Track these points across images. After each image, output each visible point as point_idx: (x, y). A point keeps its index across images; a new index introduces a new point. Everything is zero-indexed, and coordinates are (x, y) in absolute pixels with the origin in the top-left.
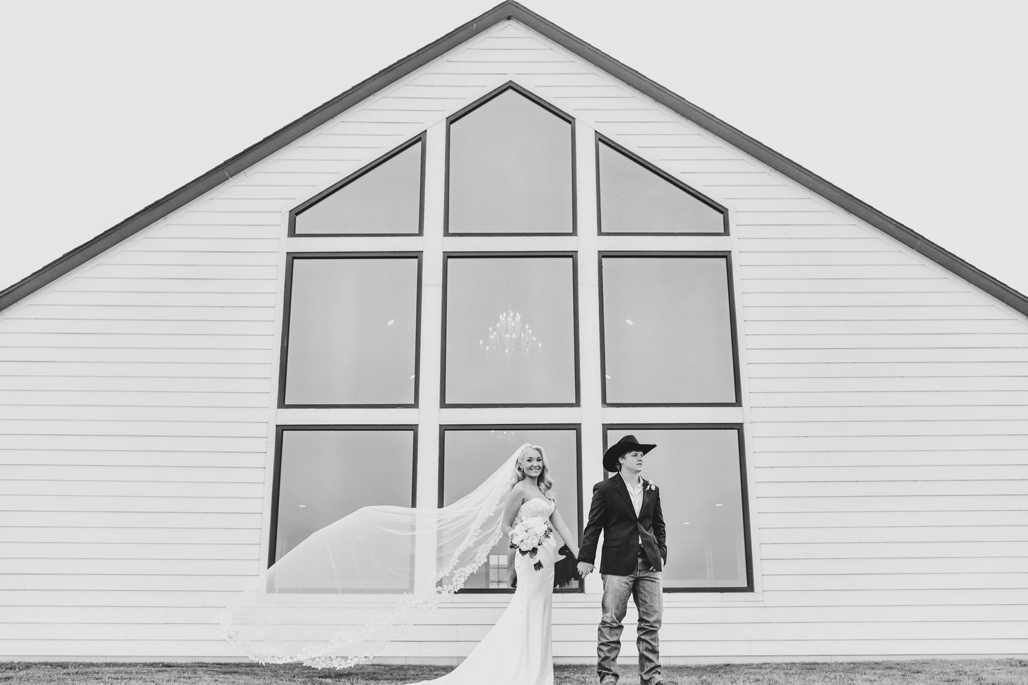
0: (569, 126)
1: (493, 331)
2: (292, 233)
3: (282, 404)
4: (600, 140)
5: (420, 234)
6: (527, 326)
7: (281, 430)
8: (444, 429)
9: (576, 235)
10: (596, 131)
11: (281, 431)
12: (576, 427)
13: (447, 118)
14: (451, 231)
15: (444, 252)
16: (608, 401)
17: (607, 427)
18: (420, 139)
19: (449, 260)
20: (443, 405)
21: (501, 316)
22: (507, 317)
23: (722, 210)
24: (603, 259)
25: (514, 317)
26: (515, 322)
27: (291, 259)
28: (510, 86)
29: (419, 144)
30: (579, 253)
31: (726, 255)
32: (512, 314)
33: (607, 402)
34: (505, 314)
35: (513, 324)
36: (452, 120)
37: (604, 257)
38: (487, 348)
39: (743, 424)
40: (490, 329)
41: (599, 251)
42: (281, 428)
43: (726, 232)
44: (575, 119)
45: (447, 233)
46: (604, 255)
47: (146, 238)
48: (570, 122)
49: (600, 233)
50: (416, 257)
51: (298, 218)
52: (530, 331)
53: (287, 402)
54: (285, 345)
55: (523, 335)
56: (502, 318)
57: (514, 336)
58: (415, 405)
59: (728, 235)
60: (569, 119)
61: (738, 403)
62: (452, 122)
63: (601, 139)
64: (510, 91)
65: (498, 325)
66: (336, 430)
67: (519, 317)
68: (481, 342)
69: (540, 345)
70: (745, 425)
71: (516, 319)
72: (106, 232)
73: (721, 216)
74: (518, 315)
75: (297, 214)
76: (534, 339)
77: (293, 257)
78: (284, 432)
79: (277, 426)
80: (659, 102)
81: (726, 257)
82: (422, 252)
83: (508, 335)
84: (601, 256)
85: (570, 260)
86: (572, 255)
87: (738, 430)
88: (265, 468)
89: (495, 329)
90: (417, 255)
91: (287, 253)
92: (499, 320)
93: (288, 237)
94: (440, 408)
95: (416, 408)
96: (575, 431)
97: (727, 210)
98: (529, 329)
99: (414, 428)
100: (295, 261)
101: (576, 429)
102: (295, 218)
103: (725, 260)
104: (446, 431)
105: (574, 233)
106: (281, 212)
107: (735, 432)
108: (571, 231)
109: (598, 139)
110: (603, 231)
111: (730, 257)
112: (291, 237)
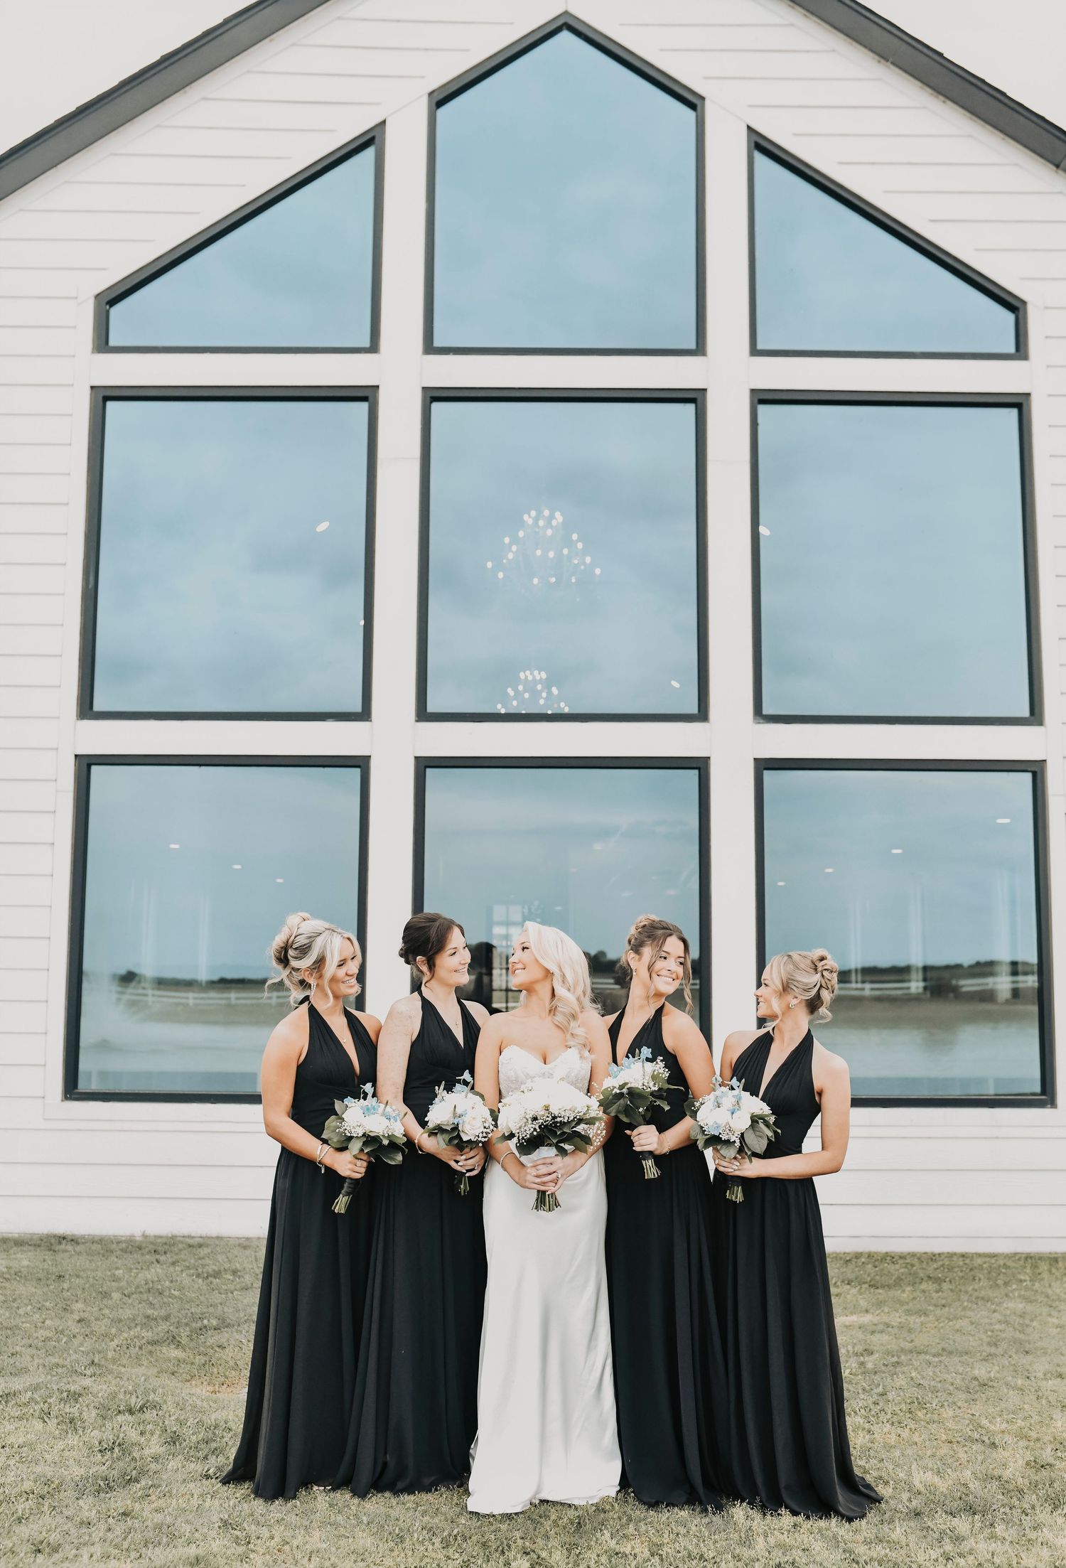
0: (691, 114)
1: (511, 544)
2: (103, 343)
3: (86, 709)
4: (759, 147)
5: (374, 348)
6: (575, 537)
7: (86, 764)
8: (424, 765)
9: (703, 354)
10: (749, 127)
11: (85, 766)
12: (700, 766)
13: (431, 94)
14: (437, 343)
15: (424, 388)
16: (766, 710)
17: (763, 764)
18: (370, 140)
19: (434, 405)
20: (423, 714)
21: (526, 517)
22: (536, 520)
23: (1012, 304)
24: (762, 409)
25: (552, 517)
26: (552, 528)
27: (101, 400)
28: (567, 25)
29: (370, 153)
30: (710, 395)
31: (1018, 404)
32: (547, 513)
33: (765, 712)
34: (533, 513)
35: (549, 532)
36: (442, 98)
37: (762, 401)
38: (501, 575)
39: (1042, 762)
40: (507, 540)
41: (752, 390)
42: (86, 762)
43: (1021, 350)
44: (703, 98)
45: (430, 347)
46: (762, 398)
48: (693, 106)
49: (755, 351)
50: (364, 399)
51: (115, 311)
52: (580, 545)
53: (98, 707)
54: (92, 585)
55: (566, 551)
56: (528, 519)
57: (551, 554)
58: (364, 714)
59: (1025, 357)
60: (691, 101)
61: (1035, 715)
62: (440, 104)
63: (761, 146)
64: (565, 35)
65: (521, 534)
66: (200, 765)
67: (558, 517)
68: (489, 565)
70: (1047, 765)
71: (554, 523)
73: (1009, 317)
74: (558, 514)
75: (113, 302)
76: (588, 560)
77: (105, 396)
79: (76, 756)
80: (887, 61)
81: (1019, 406)
82: (378, 386)
83: (539, 553)
84: (756, 401)
85: (691, 407)
86: (694, 398)
87: (1034, 774)
88: (53, 844)
89: (515, 540)
90: (365, 395)
91: (92, 388)
92: (522, 524)
93: (93, 352)
94: (417, 721)
95: (368, 721)
96: (696, 772)
97: (1024, 303)
98: (577, 541)
99: (361, 764)
100: (110, 404)
101: (699, 769)
102: (108, 312)
103: (1014, 412)
104: (428, 770)
105: (700, 349)
106: (76, 298)
107: (1028, 777)
108: (692, 346)
109: (753, 145)
110: (760, 346)
111: (1025, 408)
112: (99, 351)
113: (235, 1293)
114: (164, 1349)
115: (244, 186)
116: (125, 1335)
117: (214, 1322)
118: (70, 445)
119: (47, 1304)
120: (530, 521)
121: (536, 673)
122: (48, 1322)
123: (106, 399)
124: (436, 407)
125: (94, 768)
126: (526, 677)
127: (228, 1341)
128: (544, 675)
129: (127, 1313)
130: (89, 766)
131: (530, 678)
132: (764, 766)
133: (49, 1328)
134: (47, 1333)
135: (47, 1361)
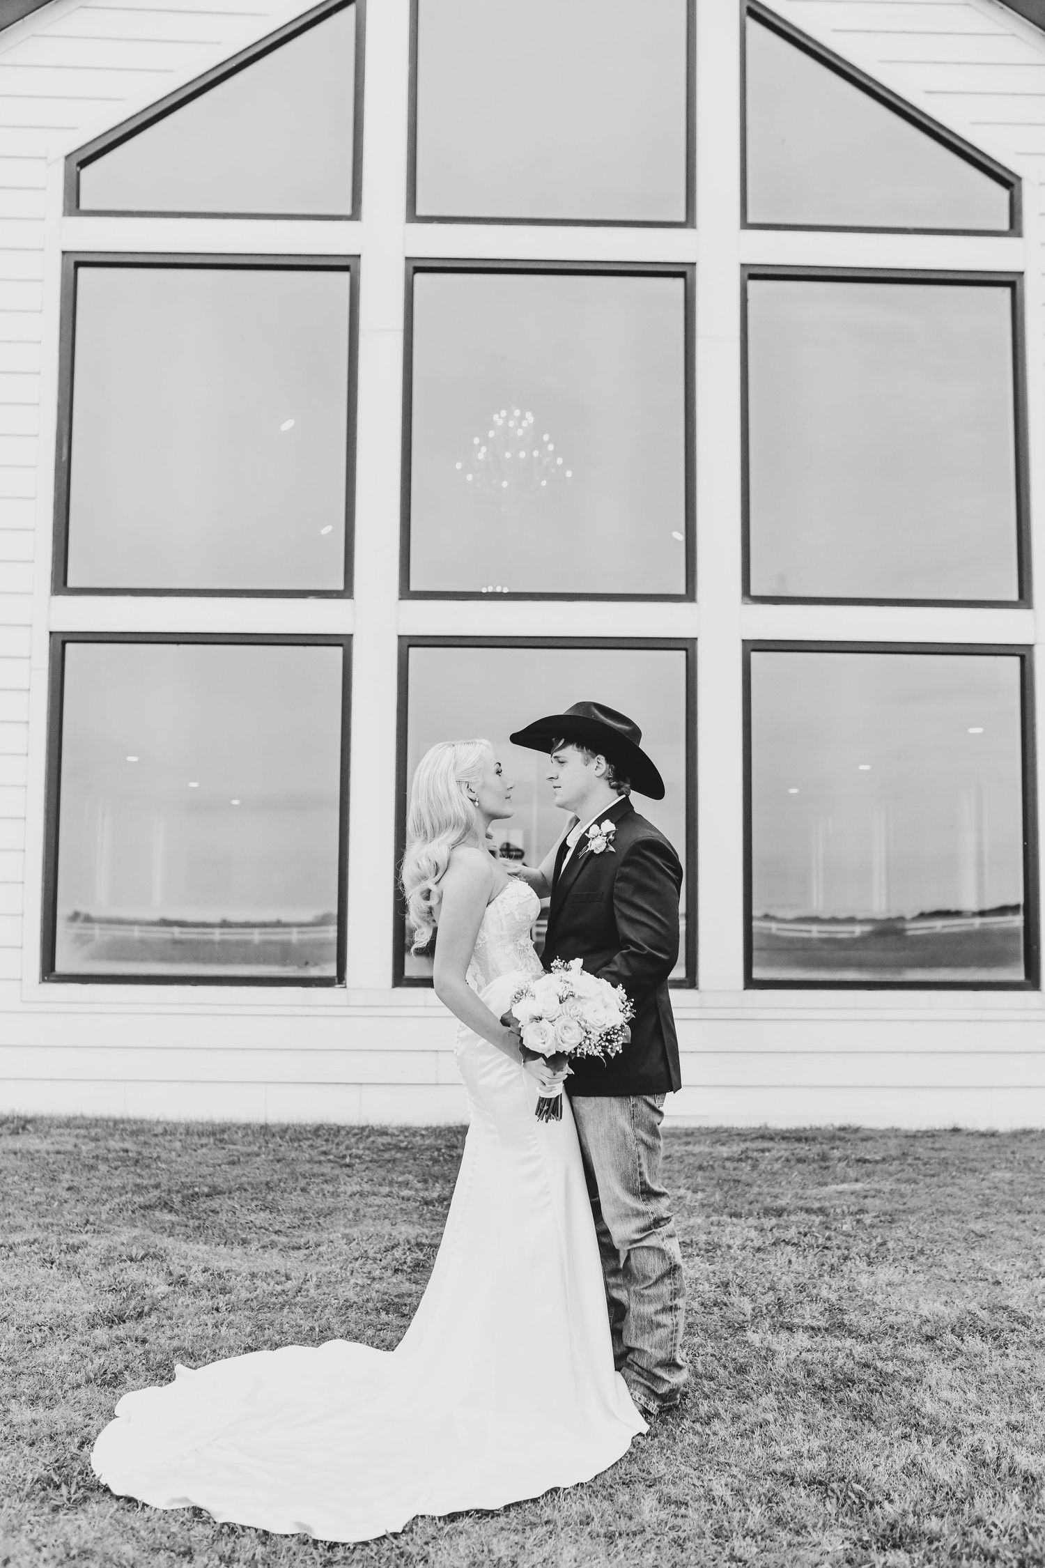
1: (481, 445)
2: (73, 205)
3: (60, 584)
4: (752, 13)
5: (355, 215)
6: (546, 437)
7: (61, 642)
8: (408, 644)
9: (694, 226)
11: (59, 645)
14: (420, 212)
15: (407, 259)
16: (755, 591)
17: (751, 646)
19: (418, 276)
20: (406, 593)
21: (496, 417)
22: (507, 419)
23: (1007, 181)
24: (752, 285)
25: (522, 418)
27: (72, 265)
29: (351, 11)
30: (699, 268)
31: (1011, 282)
32: (517, 413)
33: (753, 593)
34: (504, 413)
35: (520, 432)
37: (753, 277)
38: (470, 476)
39: (1031, 646)
40: (476, 441)
41: (743, 265)
42: (60, 639)
43: (1015, 227)
45: (413, 216)
46: (754, 274)
49: (745, 225)
50: (345, 268)
51: (86, 173)
52: (551, 447)
53: (71, 584)
54: (65, 458)
55: (538, 452)
56: (499, 419)
57: (522, 455)
58: (346, 592)
59: (1019, 234)
61: (1025, 598)
63: (755, 12)
65: (491, 434)
66: (178, 643)
67: (530, 417)
68: (459, 466)
69: (569, 474)
70: (1036, 650)
71: (525, 424)
73: (1004, 194)
74: (529, 415)
75: (83, 164)
76: (560, 461)
77: (78, 263)
78: (68, 646)
79: (51, 633)
81: (1012, 285)
82: (360, 256)
83: (508, 455)
84: (746, 276)
85: (680, 282)
86: (682, 272)
87: (1023, 658)
88: (28, 723)
89: (485, 441)
90: (345, 265)
91: (63, 252)
92: (492, 425)
93: (64, 215)
94: (400, 599)
95: (349, 598)
96: (683, 653)
97: (1019, 179)
98: (549, 442)
99: (343, 642)
100: (81, 271)
101: (686, 649)
102: (78, 174)
103: (1008, 291)
104: (412, 650)
105: (689, 222)
106: (46, 158)
107: (1016, 661)
108: (681, 218)
109: (745, 10)
110: (751, 219)
111: (1018, 287)
112: (70, 215)
113: (223, 1166)
114: (157, 1213)
115: (219, 43)
116: (117, 1200)
117: (206, 1190)
118: (41, 311)
119: (34, 1175)
120: (500, 422)
122: (37, 1190)
123: (78, 264)
124: (419, 278)
127: (221, 1206)
129: (117, 1182)
130: (64, 643)
133: (39, 1194)
134: (37, 1199)
135: (42, 1221)
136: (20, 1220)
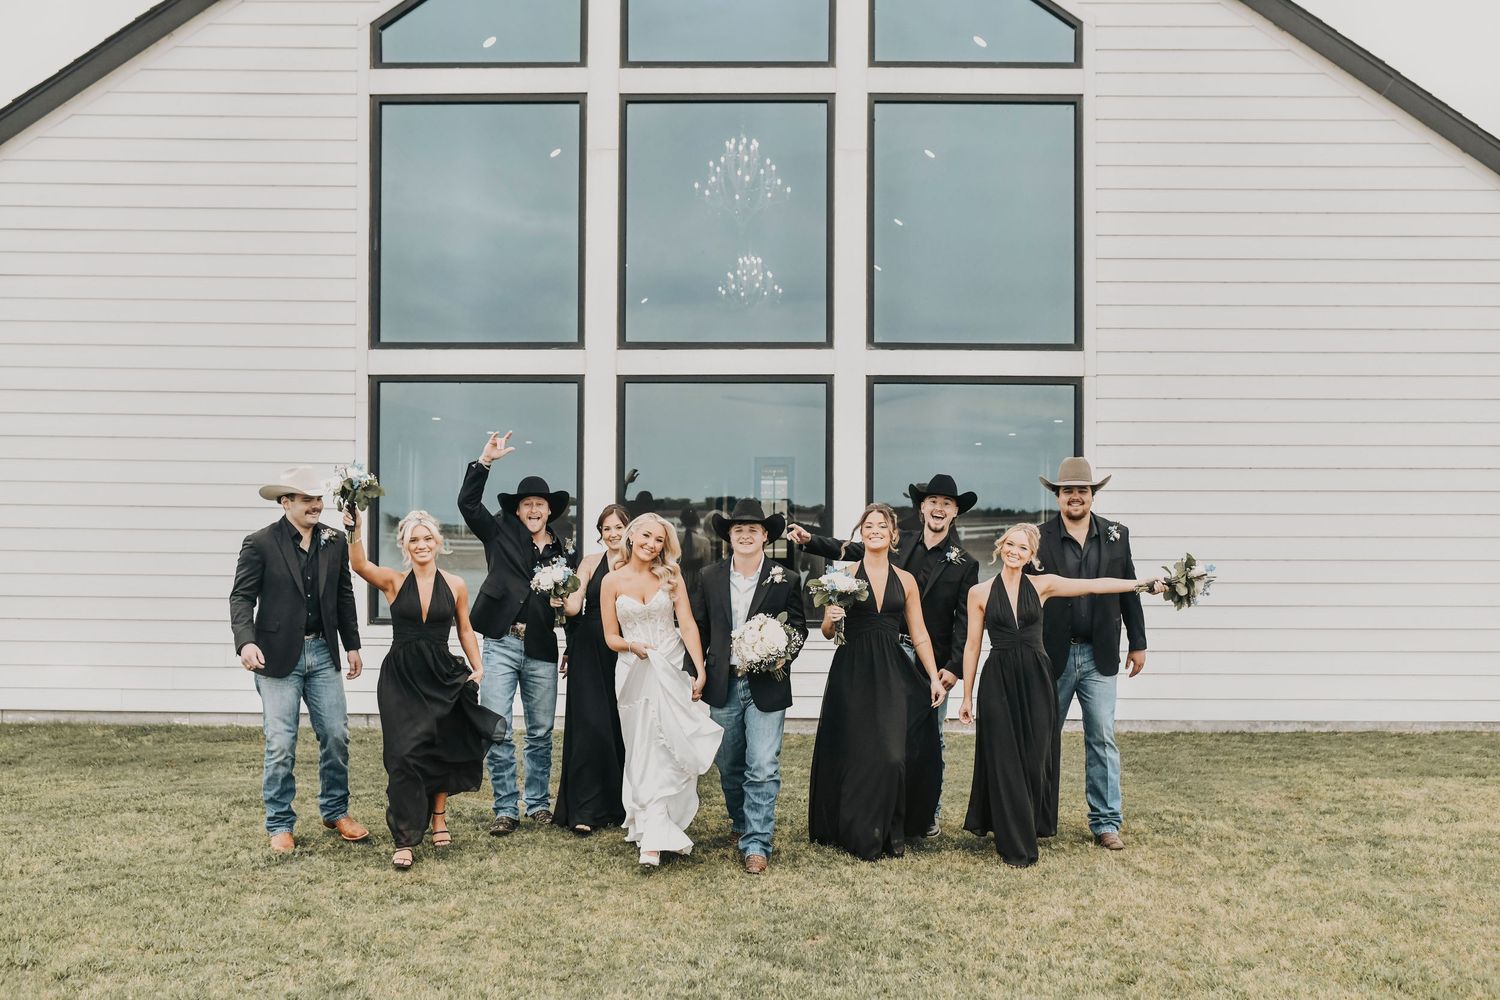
1: (714, 168)
2: (377, 61)
3: (375, 341)
6: (768, 161)
7: (376, 382)
8: (623, 381)
9: (834, 65)
11: (376, 385)
12: (827, 381)
14: (631, 58)
15: (621, 94)
16: (877, 340)
19: (630, 106)
20: (623, 344)
21: (727, 143)
22: (737, 145)
23: (1074, 24)
24: (878, 107)
25: (749, 143)
26: (749, 154)
30: (837, 97)
31: (1075, 101)
32: (745, 140)
33: (875, 341)
34: (733, 141)
35: (746, 157)
37: (877, 102)
38: (707, 192)
39: (1082, 377)
40: (711, 164)
41: (870, 94)
42: (377, 380)
43: (1078, 62)
45: (625, 61)
46: (877, 99)
47: (142, 69)
49: (873, 62)
50: (577, 102)
51: (386, 34)
52: (774, 168)
53: (383, 339)
54: (376, 248)
55: (762, 172)
56: (730, 145)
57: (747, 178)
58: (580, 344)
59: (1081, 66)
61: (1078, 344)
65: (723, 159)
66: (460, 382)
67: (755, 144)
68: (697, 185)
70: (1086, 381)
71: (752, 147)
72: (77, 61)
73: (1074, 31)
74: (754, 141)
75: (384, 27)
76: (780, 180)
77: (379, 103)
79: (369, 377)
81: (1075, 104)
82: (586, 93)
84: (873, 102)
85: (823, 107)
86: (826, 100)
87: (1075, 387)
88: (354, 440)
89: (718, 164)
90: (578, 99)
91: (371, 96)
92: (724, 150)
93: (371, 68)
94: (619, 349)
95: (582, 349)
96: (824, 386)
97: (1081, 23)
98: (771, 164)
99: (578, 380)
100: (384, 107)
101: (826, 383)
102: (381, 35)
103: (1072, 107)
104: (627, 385)
105: (831, 62)
106: (357, 26)
107: (1071, 389)
108: (826, 59)
110: (878, 58)
111: (1081, 104)
112: (375, 68)
118: (357, 139)
120: (732, 147)
121: (753, 259)
123: (381, 104)
124: (631, 109)
125: (382, 384)
126: (744, 262)
128: (760, 260)
130: (379, 384)
131: (748, 262)
132: (873, 381)
134: (372, 770)
135: (375, 783)
136: (362, 782)
